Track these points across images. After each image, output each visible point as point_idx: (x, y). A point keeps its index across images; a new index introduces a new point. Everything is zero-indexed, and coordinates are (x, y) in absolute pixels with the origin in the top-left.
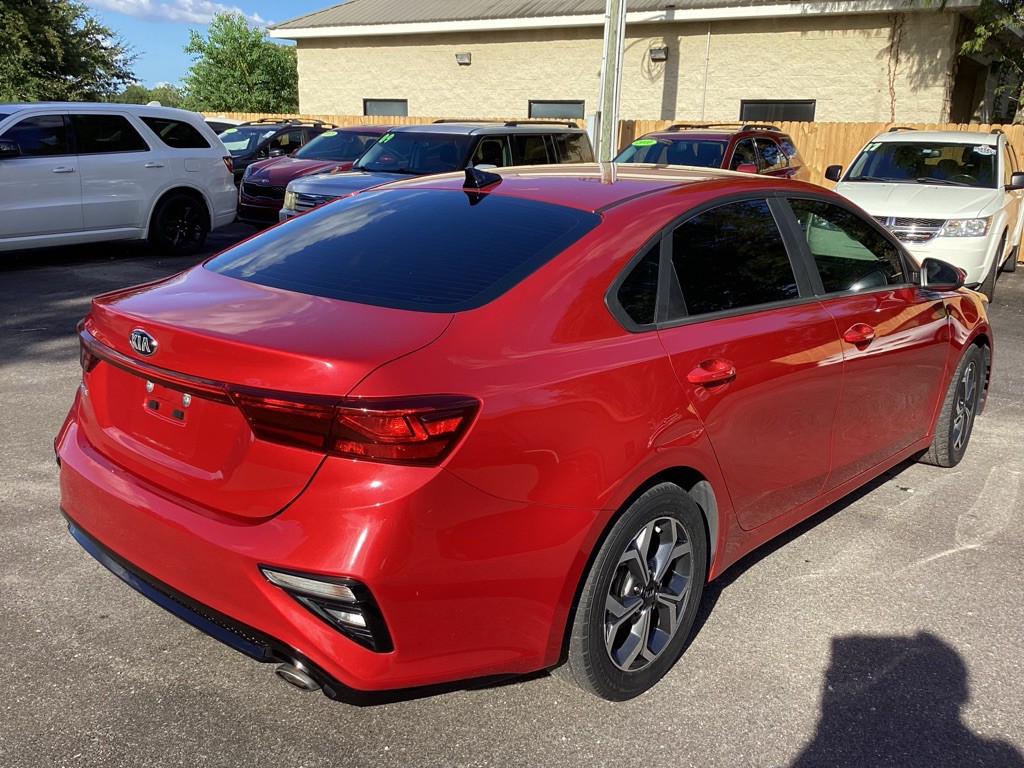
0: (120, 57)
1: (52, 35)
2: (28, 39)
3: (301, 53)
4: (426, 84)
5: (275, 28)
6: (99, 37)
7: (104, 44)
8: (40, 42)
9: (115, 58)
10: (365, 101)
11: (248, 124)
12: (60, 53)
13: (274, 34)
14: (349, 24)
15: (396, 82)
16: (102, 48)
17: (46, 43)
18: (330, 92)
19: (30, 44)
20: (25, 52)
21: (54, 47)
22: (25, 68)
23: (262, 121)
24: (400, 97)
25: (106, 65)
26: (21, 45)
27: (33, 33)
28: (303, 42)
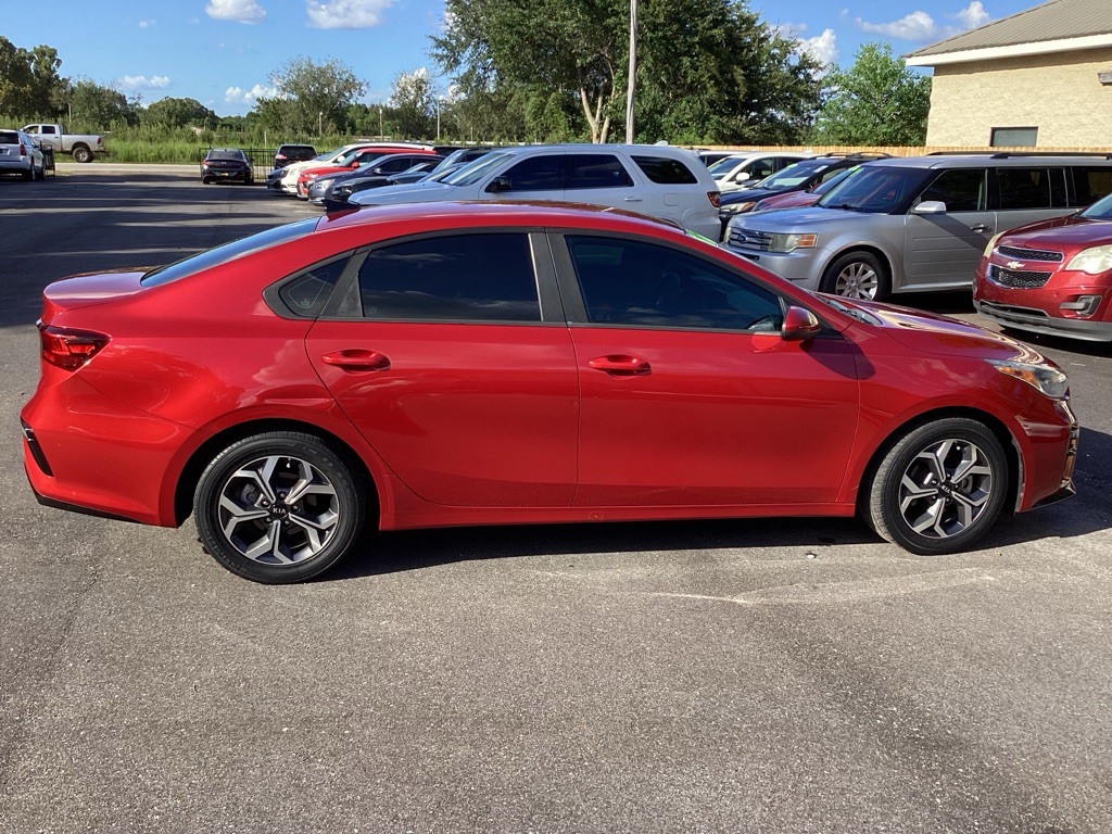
0: (827, 90)
1: (739, 74)
2: (716, 80)
3: (936, 80)
4: (1061, 108)
5: (911, 56)
6: (811, 71)
7: (815, 78)
8: (727, 81)
9: (822, 91)
10: (994, 130)
11: (815, 158)
12: (743, 90)
13: (910, 62)
14: (984, 47)
15: (1028, 108)
16: (813, 82)
17: (733, 82)
18: (960, 121)
19: (717, 83)
20: (712, 92)
21: (738, 85)
22: (712, 107)
23: (829, 155)
24: (1031, 125)
25: (811, 98)
26: (708, 86)
27: (722, 73)
28: (941, 69)
